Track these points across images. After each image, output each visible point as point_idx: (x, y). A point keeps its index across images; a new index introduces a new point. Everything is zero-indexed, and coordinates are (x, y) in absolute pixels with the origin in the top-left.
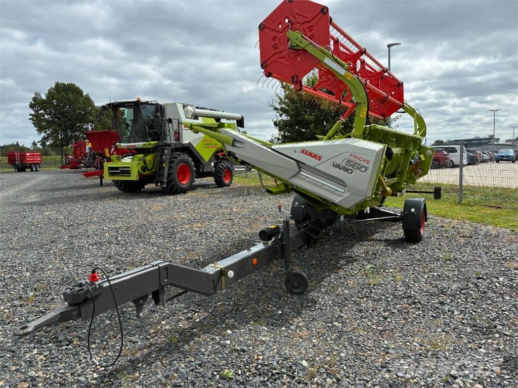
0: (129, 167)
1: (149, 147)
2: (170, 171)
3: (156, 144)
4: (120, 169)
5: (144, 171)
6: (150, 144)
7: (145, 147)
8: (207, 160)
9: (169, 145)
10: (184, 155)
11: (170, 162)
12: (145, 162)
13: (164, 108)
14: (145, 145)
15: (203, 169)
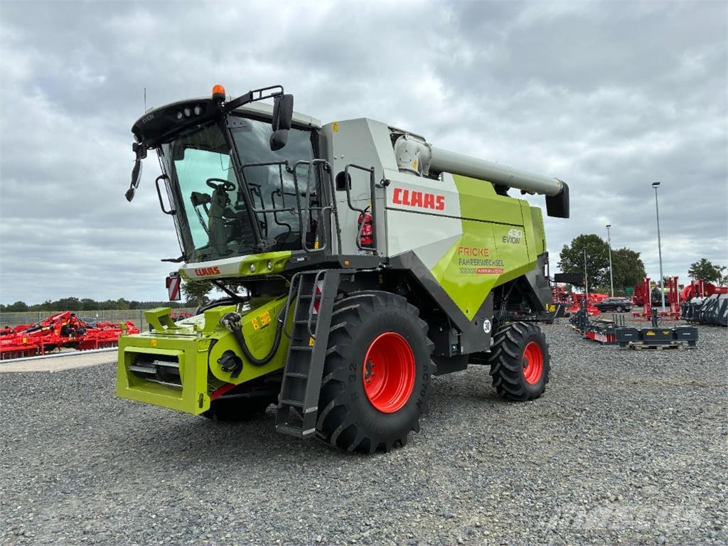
0: (175, 359)
1: (264, 271)
2: (331, 376)
3: (288, 261)
4: (158, 363)
5: (236, 373)
6: (268, 261)
7: (249, 273)
8: (470, 316)
9: (334, 264)
10: (385, 298)
11: (333, 337)
12: (237, 335)
13: (325, 139)
14: (247, 265)
15: (459, 346)
